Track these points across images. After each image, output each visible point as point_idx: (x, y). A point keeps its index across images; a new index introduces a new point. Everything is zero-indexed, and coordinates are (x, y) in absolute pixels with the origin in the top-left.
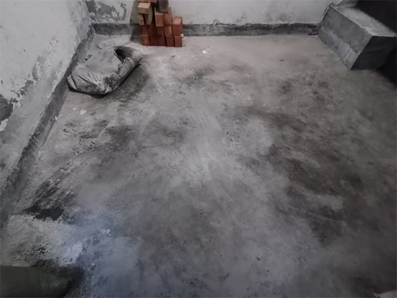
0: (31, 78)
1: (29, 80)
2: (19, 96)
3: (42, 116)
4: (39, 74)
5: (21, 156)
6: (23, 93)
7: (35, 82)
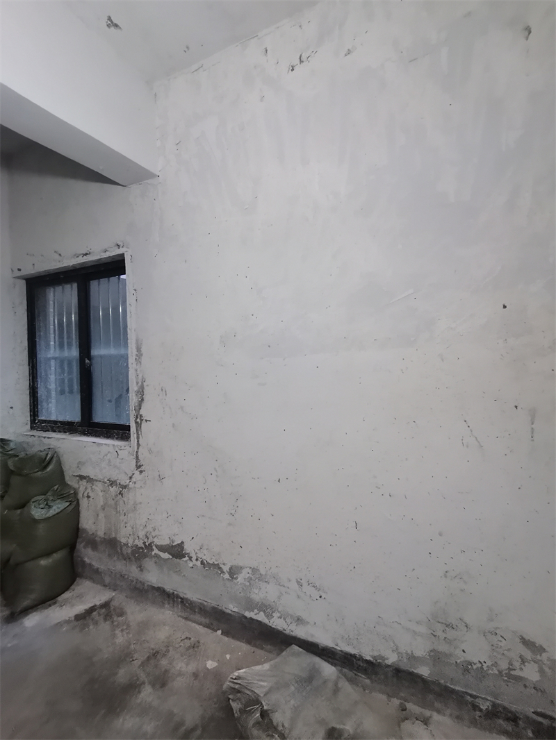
0: (226, 568)
1: (221, 566)
2: (197, 560)
3: (206, 603)
4: (241, 578)
5: (156, 586)
6: (202, 563)
7: (227, 576)
